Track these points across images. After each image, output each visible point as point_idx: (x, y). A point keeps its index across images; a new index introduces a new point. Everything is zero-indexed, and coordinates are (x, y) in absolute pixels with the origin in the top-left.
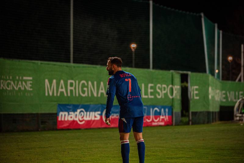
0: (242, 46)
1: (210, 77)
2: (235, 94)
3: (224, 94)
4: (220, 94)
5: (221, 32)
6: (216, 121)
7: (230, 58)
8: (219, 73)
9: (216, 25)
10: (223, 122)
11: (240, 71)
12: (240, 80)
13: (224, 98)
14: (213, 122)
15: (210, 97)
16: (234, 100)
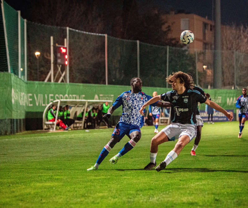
0: (52, 38)
1: (13, 77)
2: (44, 97)
3: (31, 97)
4: (25, 97)
5: (25, 20)
6: (21, 131)
7: (37, 54)
8: (23, 71)
9: (19, 12)
10: (29, 131)
11: (50, 69)
12: (50, 80)
13: (31, 102)
14: (17, 132)
15: (13, 101)
16: (43, 105)
